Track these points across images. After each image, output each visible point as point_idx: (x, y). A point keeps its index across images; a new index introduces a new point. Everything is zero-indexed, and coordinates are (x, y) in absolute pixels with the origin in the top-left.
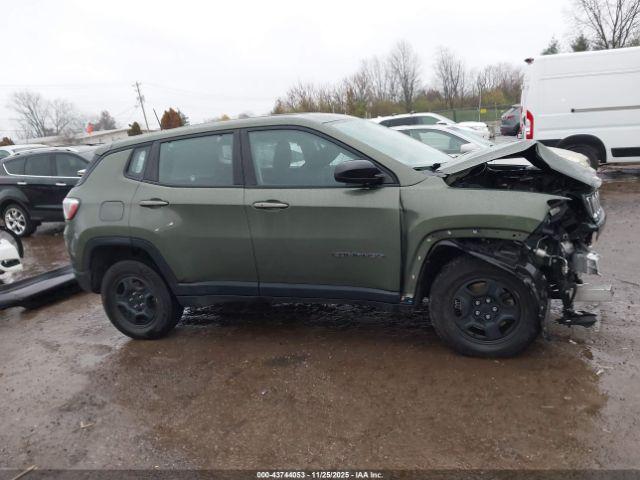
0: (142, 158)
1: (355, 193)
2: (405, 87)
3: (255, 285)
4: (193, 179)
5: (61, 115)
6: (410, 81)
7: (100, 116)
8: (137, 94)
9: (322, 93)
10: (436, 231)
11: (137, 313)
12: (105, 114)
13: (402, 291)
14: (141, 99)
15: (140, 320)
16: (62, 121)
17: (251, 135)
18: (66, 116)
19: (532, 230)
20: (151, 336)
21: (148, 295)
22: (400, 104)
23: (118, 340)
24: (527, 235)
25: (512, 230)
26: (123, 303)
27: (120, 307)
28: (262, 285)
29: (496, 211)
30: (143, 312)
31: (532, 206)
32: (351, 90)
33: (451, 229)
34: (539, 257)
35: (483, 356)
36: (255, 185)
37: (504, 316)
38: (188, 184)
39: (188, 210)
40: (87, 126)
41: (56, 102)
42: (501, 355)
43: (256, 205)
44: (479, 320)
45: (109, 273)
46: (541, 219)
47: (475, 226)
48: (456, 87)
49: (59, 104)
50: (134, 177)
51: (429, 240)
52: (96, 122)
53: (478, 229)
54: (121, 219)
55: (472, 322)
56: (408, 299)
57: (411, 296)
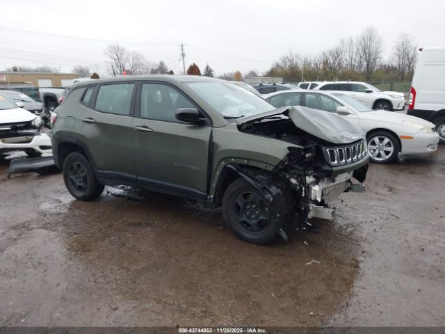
0: (90, 92)
1: (191, 128)
2: (368, 62)
3: (134, 177)
4: (111, 108)
5: (135, 61)
6: (373, 57)
7: (158, 64)
8: (181, 52)
9: (306, 61)
10: (227, 158)
11: (78, 184)
12: (162, 63)
13: (208, 193)
14: (183, 55)
15: (80, 188)
16: (135, 66)
17: (144, 85)
18: (138, 62)
19: (275, 165)
20: (84, 199)
21: (84, 174)
22: (363, 74)
23: (68, 198)
24: (273, 167)
25: (266, 163)
26: (72, 177)
27: (71, 179)
28: (139, 178)
29: (257, 150)
30: (81, 184)
31: (277, 148)
32: (327, 61)
33: (234, 158)
34: (292, 184)
35: (248, 241)
36: (140, 117)
37: (261, 217)
38: (107, 111)
39: (103, 127)
40: (150, 70)
41: (133, 53)
42: (258, 243)
43: (137, 128)
44: (249, 217)
45: (67, 159)
46: (282, 159)
47: (246, 157)
48: (410, 64)
49: (135, 54)
50: (84, 104)
51: (223, 163)
52: (155, 68)
53: (248, 159)
54: (73, 128)
55: (245, 219)
56: (210, 198)
57: (212, 197)
